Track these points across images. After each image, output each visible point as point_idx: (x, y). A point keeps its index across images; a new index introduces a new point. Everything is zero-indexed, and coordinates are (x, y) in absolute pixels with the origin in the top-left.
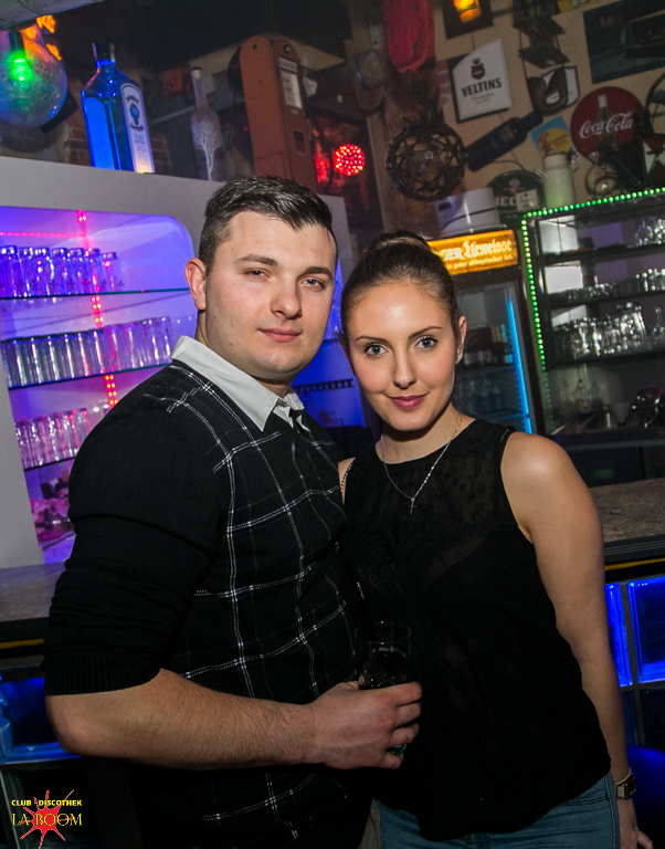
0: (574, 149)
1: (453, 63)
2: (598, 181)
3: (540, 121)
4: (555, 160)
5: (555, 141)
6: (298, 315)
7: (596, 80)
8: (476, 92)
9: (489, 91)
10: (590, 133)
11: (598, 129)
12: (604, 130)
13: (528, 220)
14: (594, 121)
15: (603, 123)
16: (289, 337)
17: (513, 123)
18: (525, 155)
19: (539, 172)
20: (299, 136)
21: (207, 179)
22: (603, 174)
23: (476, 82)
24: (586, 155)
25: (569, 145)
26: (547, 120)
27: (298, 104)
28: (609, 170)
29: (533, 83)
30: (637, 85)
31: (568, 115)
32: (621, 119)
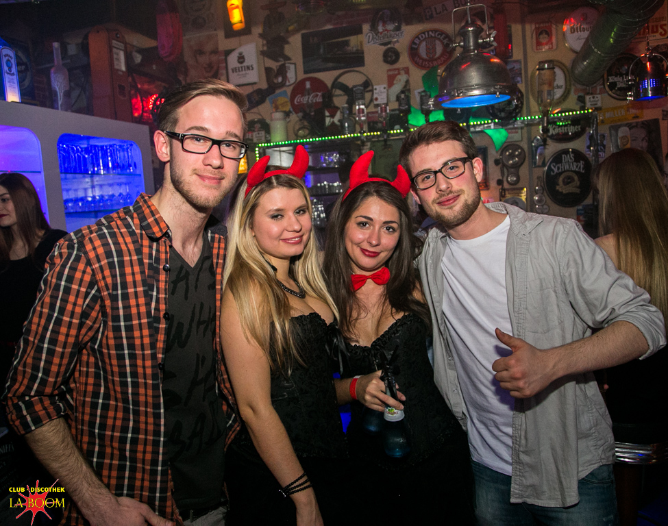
0: (291, 110)
1: (228, 53)
2: (300, 129)
3: (274, 92)
4: (278, 115)
5: (281, 104)
7: (306, 72)
8: (239, 71)
9: (248, 72)
10: (300, 101)
11: (305, 100)
12: (308, 101)
13: (259, 147)
14: (303, 95)
15: (307, 97)
17: (259, 91)
18: (265, 109)
19: (268, 121)
20: (122, 88)
21: (57, 109)
22: (302, 126)
23: (239, 65)
25: (288, 108)
26: (278, 91)
27: (124, 69)
28: (306, 123)
29: (268, 71)
30: (327, 77)
31: (289, 90)
32: (317, 95)
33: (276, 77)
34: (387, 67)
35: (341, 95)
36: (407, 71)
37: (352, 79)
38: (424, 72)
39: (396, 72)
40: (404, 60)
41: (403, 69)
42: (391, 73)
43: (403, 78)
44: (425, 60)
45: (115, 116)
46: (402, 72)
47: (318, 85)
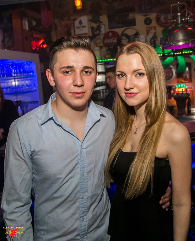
0: (103, 45)
1: (75, 20)
2: (107, 55)
3: (95, 38)
4: (97, 48)
5: (98, 43)
7: (110, 28)
8: (80, 28)
9: (83, 28)
10: (107, 42)
11: (109, 41)
12: (110, 42)
14: (108, 39)
20: (27, 37)
22: (107, 53)
23: (80, 25)
24: (105, 47)
25: (102, 45)
26: (97, 37)
27: (27, 28)
28: (109, 52)
29: (92, 28)
30: (119, 31)
31: (102, 37)
32: (114, 39)
33: (96, 31)
34: (146, 26)
35: (125, 39)
36: (155, 28)
37: (130, 32)
38: (163, 29)
39: (150, 29)
40: (154, 23)
41: (153, 27)
42: (148, 29)
43: (153, 31)
44: (164, 23)
45: (24, 50)
46: (153, 28)
47: (115, 34)
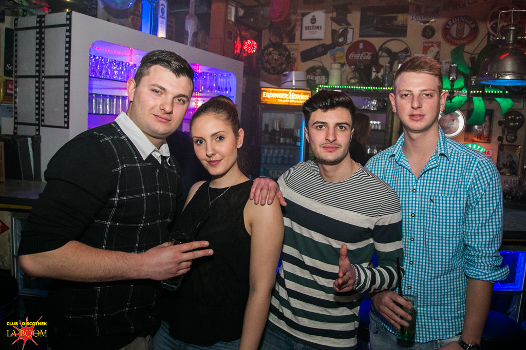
0: (346, 62)
1: (304, 15)
2: (352, 78)
3: (335, 48)
4: (336, 66)
5: (339, 57)
6: (170, 113)
7: (361, 36)
8: (311, 29)
9: (316, 30)
10: (354, 57)
11: (357, 56)
12: (359, 58)
13: (319, 88)
14: (356, 53)
15: (359, 54)
16: (165, 121)
17: (324, 46)
18: (325, 60)
19: (328, 69)
20: (230, 33)
21: (187, 44)
22: (354, 76)
23: (312, 25)
24: (350, 66)
25: (344, 60)
26: (337, 48)
27: (233, 19)
28: (357, 75)
29: (334, 32)
30: (377, 42)
31: (346, 48)
32: (367, 54)
33: (340, 36)
34: (424, 40)
35: (385, 57)
36: (439, 45)
37: (395, 46)
38: (453, 47)
39: (431, 45)
40: (438, 36)
41: (436, 43)
42: (426, 45)
43: (435, 49)
44: (455, 39)
45: (224, 53)
46: (435, 45)
47: (369, 47)
